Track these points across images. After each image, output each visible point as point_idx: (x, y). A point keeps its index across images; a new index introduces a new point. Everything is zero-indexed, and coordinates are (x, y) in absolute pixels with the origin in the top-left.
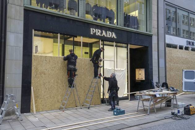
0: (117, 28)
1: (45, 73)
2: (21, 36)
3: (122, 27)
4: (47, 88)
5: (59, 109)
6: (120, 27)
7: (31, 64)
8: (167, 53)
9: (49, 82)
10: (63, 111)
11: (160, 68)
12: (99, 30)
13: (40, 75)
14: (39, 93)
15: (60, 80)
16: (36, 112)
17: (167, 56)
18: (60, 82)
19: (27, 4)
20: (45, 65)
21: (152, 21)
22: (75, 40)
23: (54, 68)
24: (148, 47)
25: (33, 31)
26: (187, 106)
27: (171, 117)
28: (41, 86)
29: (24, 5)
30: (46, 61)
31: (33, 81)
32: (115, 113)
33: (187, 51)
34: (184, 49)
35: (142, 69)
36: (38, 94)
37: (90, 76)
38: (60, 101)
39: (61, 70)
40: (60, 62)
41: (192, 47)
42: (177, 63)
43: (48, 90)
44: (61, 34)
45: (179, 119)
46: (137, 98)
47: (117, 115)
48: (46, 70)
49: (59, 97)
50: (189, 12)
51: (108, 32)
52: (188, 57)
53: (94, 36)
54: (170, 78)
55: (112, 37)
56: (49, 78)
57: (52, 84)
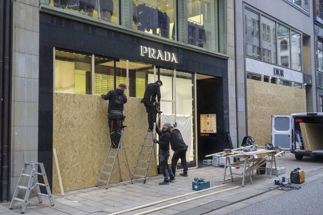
0: (179, 46)
1: (74, 124)
2: (36, 60)
3: (186, 44)
4: (77, 151)
5: (96, 186)
6: (183, 44)
7: (52, 109)
8: (248, 87)
9: (80, 141)
10: (107, 189)
11: (239, 113)
12: (153, 49)
13: (66, 128)
14: (65, 160)
15: (96, 136)
16: (64, 192)
17: (248, 93)
18: (96, 139)
19: (45, 4)
20: (73, 110)
21: (228, 34)
22: (117, 66)
23: (87, 115)
24: (222, 78)
25: (54, 49)
26: (295, 170)
27: (277, 188)
28: (67, 147)
29: (40, 4)
30: (75, 102)
31: (55, 139)
32: (196, 187)
33: (274, 85)
34: (270, 81)
35: (212, 115)
36: (63, 162)
37: (141, 128)
38: (97, 172)
39: (98, 118)
40: (96, 105)
41: (280, 78)
42: (261, 105)
43: (78, 153)
44: (96, 55)
45: (289, 190)
46: (205, 163)
47: (200, 190)
48: (75, 118)
49: (96, 166)
50: (276, 22)
51: (165, 52)
52: (275, 94)
53: (146, 59)
54: (253, 129)
55: (172, 61)
56: (79, 132)
57: (84, 143)
